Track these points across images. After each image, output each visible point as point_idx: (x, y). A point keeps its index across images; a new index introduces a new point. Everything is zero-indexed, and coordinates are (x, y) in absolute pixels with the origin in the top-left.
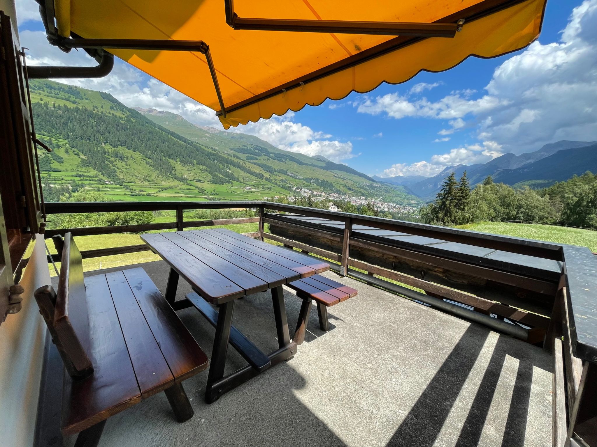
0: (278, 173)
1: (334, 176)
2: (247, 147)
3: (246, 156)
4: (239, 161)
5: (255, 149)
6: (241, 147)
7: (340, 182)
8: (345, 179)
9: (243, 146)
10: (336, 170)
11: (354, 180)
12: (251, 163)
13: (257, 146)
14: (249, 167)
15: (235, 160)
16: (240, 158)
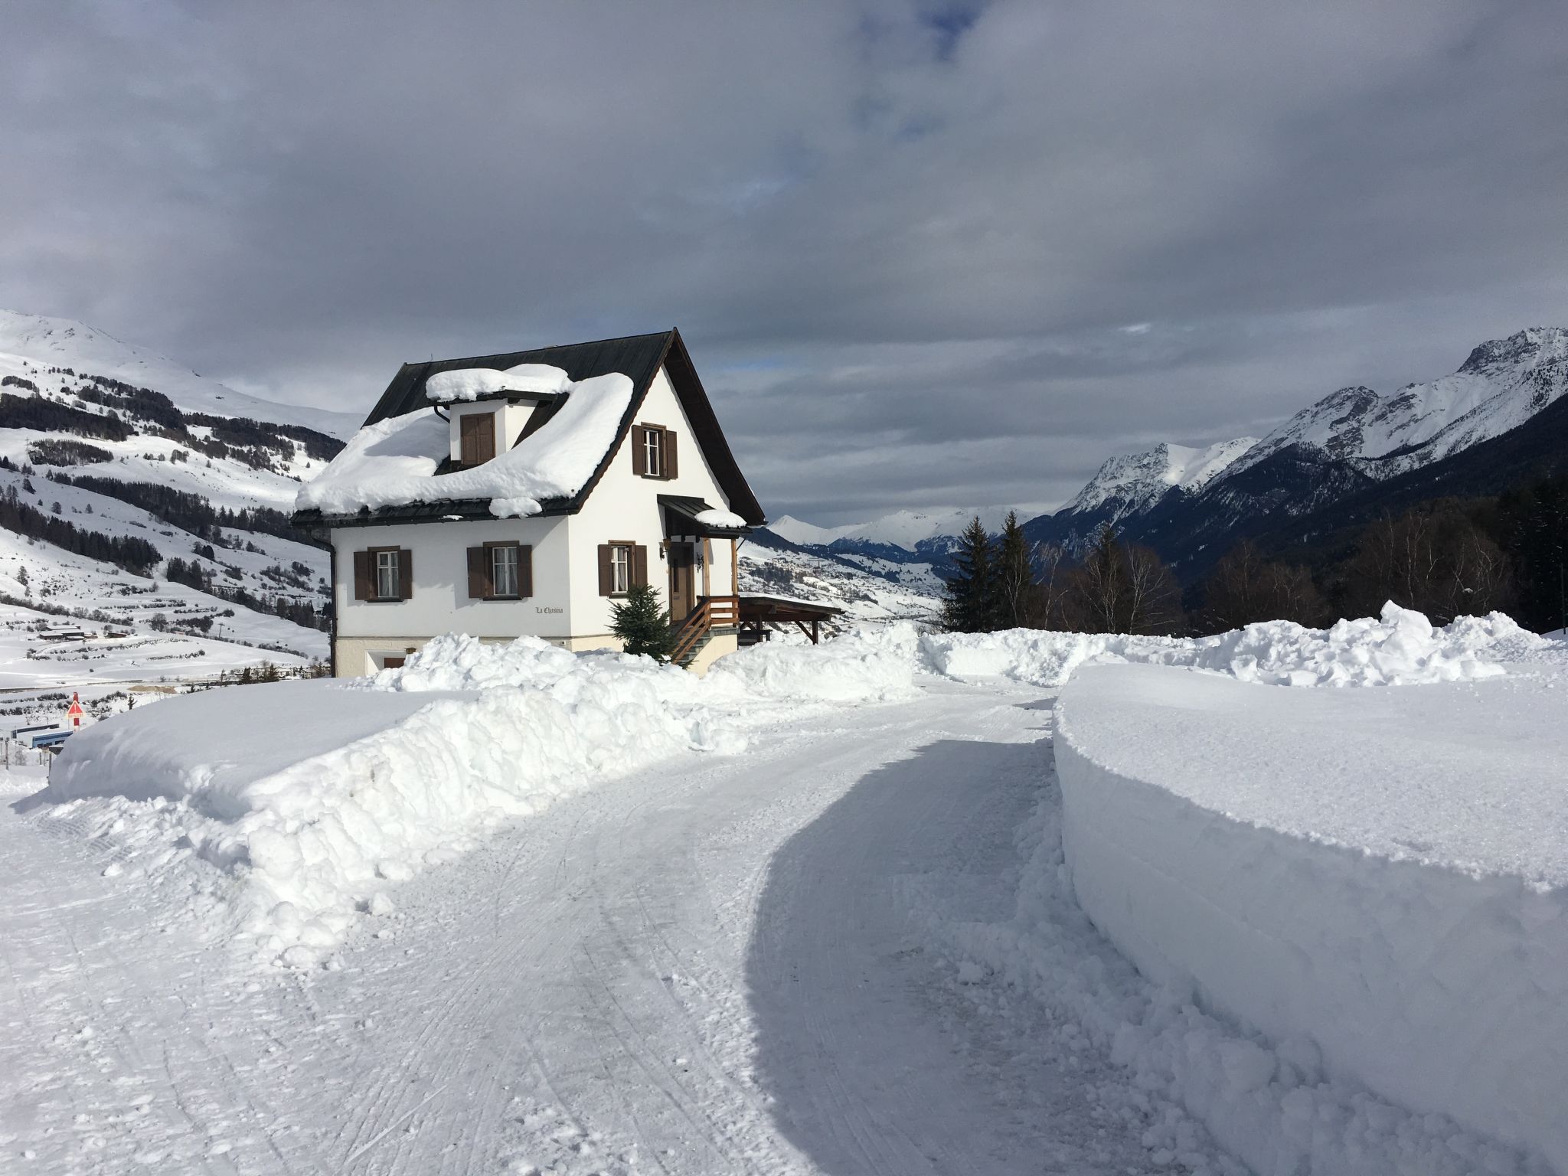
0: (245, 536)
2: (36, 390)
5: (89, 395)
9: (6, 382)
12: (62, 479)
14: (57, 508)
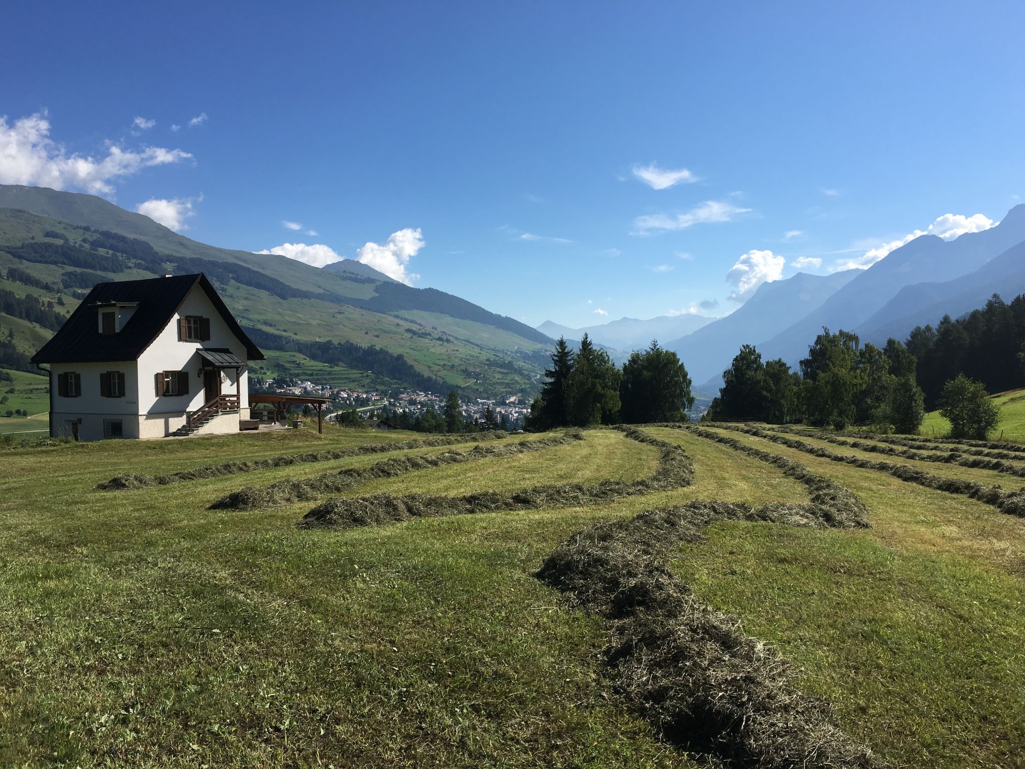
1: (408, 331)
2: (66, 240)
3: (63, 274)
4: (36, 292)
6: (41, 239)
7: (433, 350)
8: (448, 341)
9: (48, 235)
10: (415, 311)
11: (479, 343)
13: (103, 233)
15: (20, 291)
16: (36, 283)
